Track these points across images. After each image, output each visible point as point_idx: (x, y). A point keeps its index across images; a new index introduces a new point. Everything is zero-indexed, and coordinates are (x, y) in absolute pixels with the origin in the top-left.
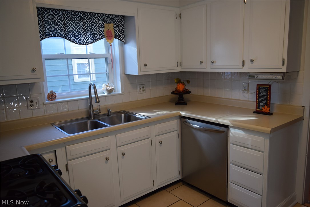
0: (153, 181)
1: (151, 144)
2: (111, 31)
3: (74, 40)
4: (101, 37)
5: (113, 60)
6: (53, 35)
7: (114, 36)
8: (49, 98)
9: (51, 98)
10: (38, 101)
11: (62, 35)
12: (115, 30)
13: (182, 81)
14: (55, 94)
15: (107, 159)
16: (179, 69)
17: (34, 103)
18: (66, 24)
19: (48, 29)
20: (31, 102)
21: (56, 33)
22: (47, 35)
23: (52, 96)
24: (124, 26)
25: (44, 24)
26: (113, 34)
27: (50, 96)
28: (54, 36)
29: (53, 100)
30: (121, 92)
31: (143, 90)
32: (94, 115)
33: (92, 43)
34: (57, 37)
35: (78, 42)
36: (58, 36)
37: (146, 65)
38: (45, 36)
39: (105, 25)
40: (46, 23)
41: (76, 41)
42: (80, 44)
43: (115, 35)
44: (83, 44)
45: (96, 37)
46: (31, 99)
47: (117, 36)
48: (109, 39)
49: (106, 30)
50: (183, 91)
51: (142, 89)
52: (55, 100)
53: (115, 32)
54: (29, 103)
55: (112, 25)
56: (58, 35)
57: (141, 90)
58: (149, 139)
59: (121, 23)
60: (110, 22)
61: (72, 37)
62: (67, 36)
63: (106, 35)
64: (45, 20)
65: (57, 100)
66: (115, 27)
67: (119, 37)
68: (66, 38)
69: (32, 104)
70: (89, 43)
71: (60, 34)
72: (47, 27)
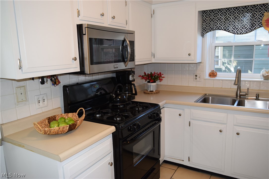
4: (260, 26)
6: (215, 29)
9: (212, 76)
10: (200, 76)
14: (216, 73)
15: (221, 131)
17: (198, 77)
20: (196, 76)
22: (212, 29)
23: (213, 74)
25: (210, 21)
27: (211, 74)
29: (213, 78)
33: (250, 32)
34: (218, 30)
35: (236, 32)
38: (210, 30)
40: (212, 20)
41: (234, 32)
42: (238, 34)
45: (254, 26)
46: (196, 74)
48: (268, 27)
52: (215, 78)
54: (195, 77)
61: (231, 28)
62: (227, 28)
63: (265, 24)
68: (225, 30)
69: (196, 77)
70: (247, 33)
71: (220, 27)
72: (212, 23)
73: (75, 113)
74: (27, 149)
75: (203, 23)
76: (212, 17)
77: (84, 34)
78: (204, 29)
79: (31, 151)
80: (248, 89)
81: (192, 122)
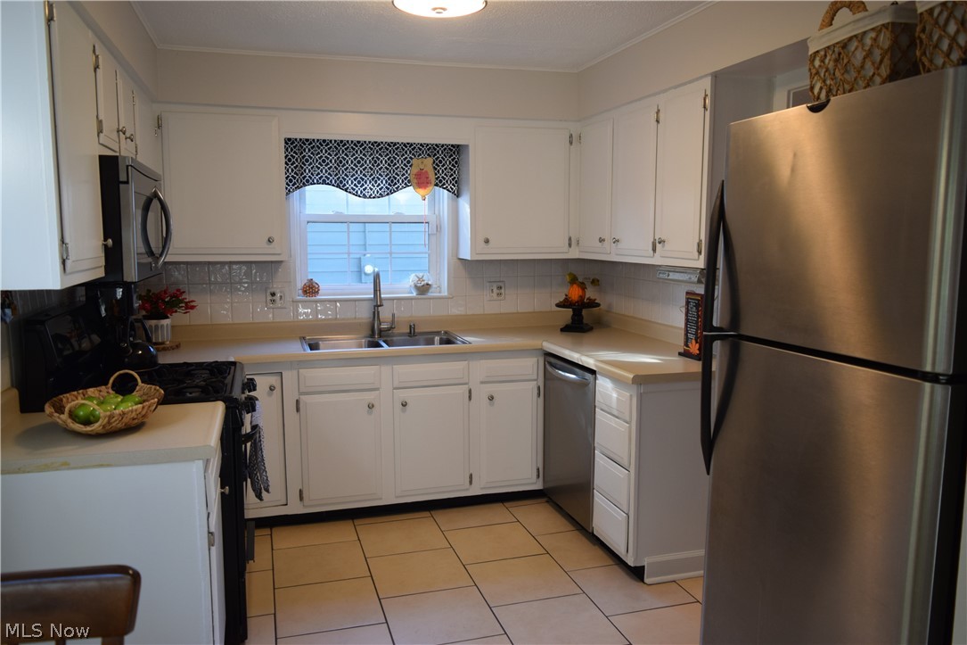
0: (471, 476)
1: (470, 398)
2: (426, 172)
3: (354, 190)
4: (406, 184)
5: (439, 228)
6: (316, 181)
7: (433, 183)
8: (306, 291)
9: (309, 293)
10: (285, 296)
11: (331, 181)
12: (436, 169)
13: (580, 280)
14: (317, 286)
15: (371, 407)
16: (574, 254)
17: (277, 298)
18: (341, 162)
19: (309, 171)
20: (273, 294)
21: (320, 178)
22: (307, 181)
23: (312, 288)
24: (456, 163)
25: (303, 163)
26: (432, 177)
27: (308, 288)
28: (318, 183)
29: (312, 296)
30: (446, 294)
31: (499, 294)
32: (381, 331)
33: (388, 194)
34: (322, 184)
35: (361, 192)
36: (324, 182)
37: (487, 241)
38: (304, 183)
39: (414, 161)
40: (307, 161)
41: (357, 192)
42: (365, 197)
43: (437, 179)
44: (370, 197)
45: (396, 184)
46: (272, 291)
47: (440, 181)
48: (420, 187)
49: (415, 170)
50: (577, 302)
51: (495, 290)
52: (315, 296)
53: (436, 174)
54: (269, 297)
55: (430, 160)
56: (324, 180)
57: (495, 295)
58: (465, 388)
59: (452, 155)
60: (428, 155)
61: (349, 185)
62: (341, 182)
63: (416, 181)
64: (305, 156)
65: (318, 297)
66: (437, 165)
67: (444, 184)
68: (338, 186)
69: (274, 298)
70: (382, 196)
71: (328, 179)
72: (307, 167)
73: (104, 387)
74: (81, 468)
75: (288, 165)
76: (307, 154)
77: (121, 179)
78: (291, 181)
79: (102, 466)
80: (393, 315)
81: (304, 398)
